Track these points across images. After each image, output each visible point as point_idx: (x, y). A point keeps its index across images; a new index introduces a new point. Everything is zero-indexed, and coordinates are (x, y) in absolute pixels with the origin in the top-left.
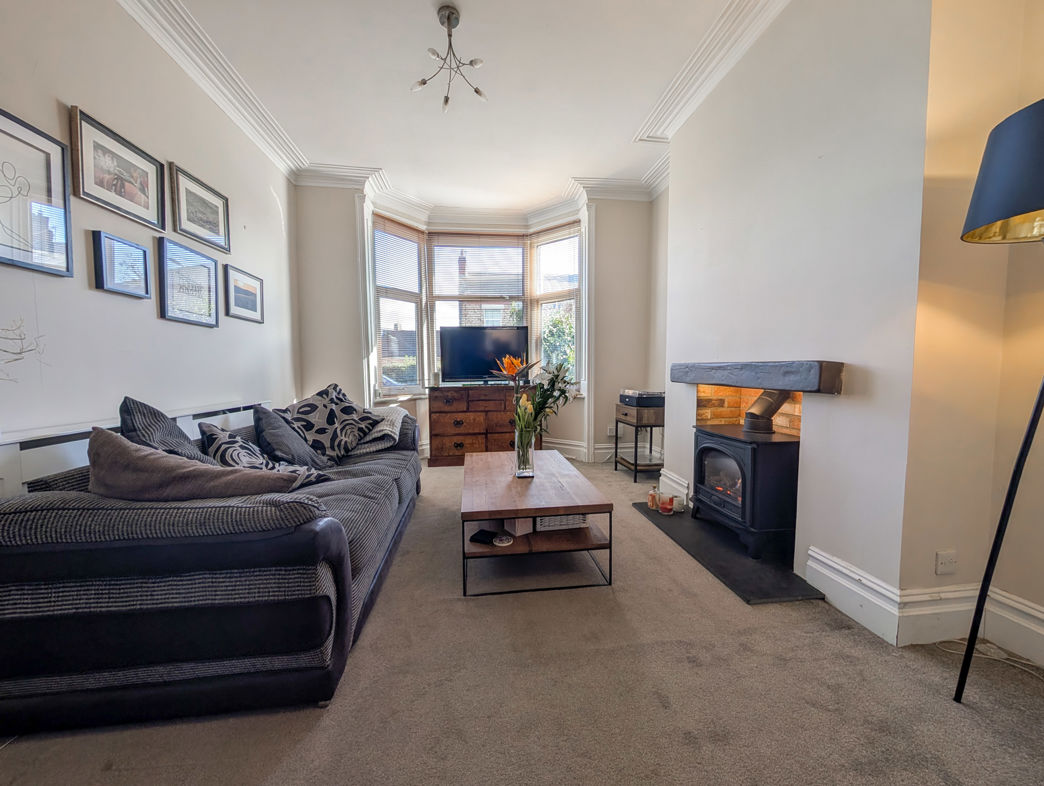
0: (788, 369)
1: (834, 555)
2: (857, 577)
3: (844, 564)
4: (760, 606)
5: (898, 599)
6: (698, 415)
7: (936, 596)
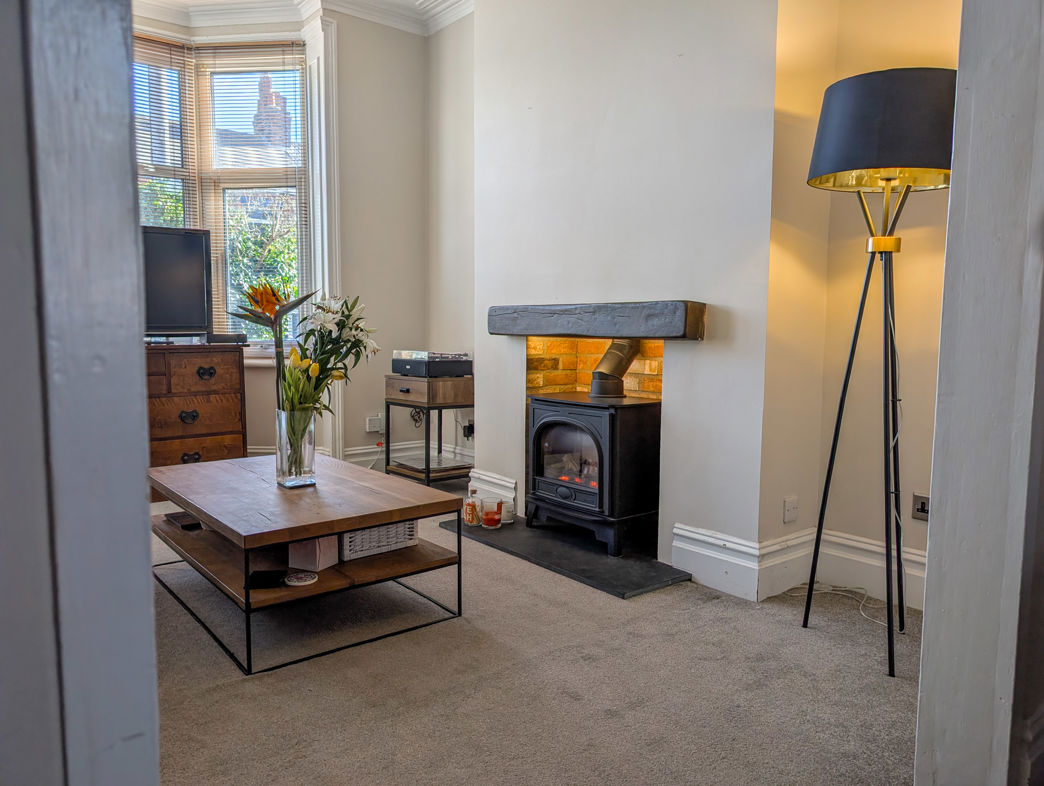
0: (650, 310)
1: (698, 527)
2: (721, 543)
3: (709, 533)
4: (635, 598)
5: (757, 553)
6: (528, 381)
7: (784, 545)
